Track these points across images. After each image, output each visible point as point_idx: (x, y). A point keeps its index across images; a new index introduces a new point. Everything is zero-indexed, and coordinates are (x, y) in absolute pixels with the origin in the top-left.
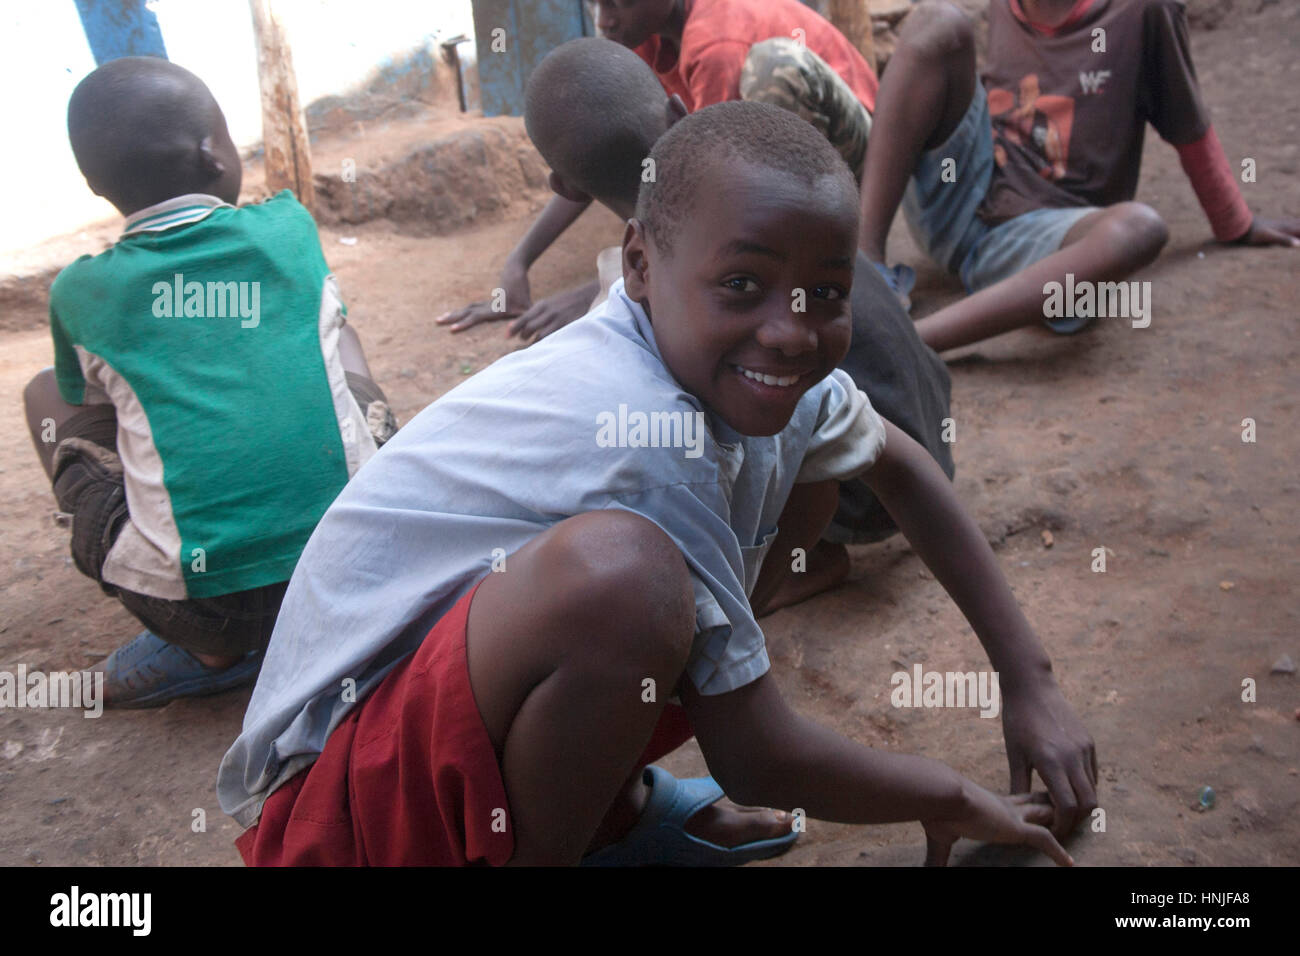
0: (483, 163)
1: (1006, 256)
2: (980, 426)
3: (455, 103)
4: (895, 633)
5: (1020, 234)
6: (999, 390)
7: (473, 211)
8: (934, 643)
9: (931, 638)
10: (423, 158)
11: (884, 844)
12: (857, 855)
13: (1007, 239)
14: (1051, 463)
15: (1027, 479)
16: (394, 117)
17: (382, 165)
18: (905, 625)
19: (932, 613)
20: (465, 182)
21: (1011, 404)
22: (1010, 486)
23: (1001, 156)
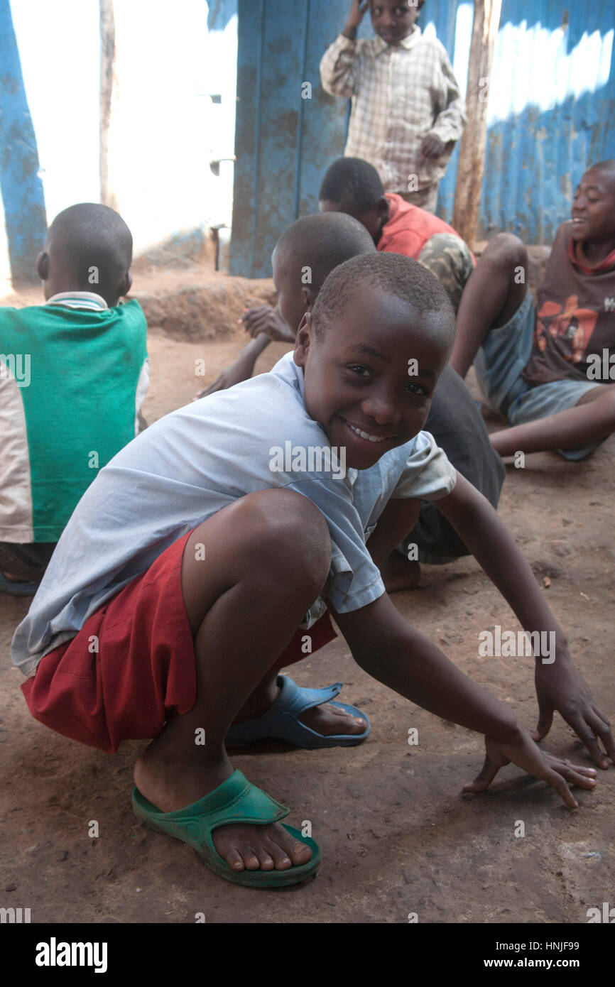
0: (224, 303)
1: (539, 406)
2: (513, 507)
3: (213, 265)
4: (443, 622)
5: (550, 394)
6: (527, 488)
7: (213, 332)
8: (468, 632)
9: (466, 629)
10: (188, 295)
11: (423, 750)
12: (406, 753)
13: (541, 396)
14: (554, 536)
15: (539, 543)
16: (175, 267)
17: (163, 295)
18: (451, 618)
19: (469, 614)
20: (212, 313)
21: (533, 497)
22: (527, 546)
23: (542, 344)
